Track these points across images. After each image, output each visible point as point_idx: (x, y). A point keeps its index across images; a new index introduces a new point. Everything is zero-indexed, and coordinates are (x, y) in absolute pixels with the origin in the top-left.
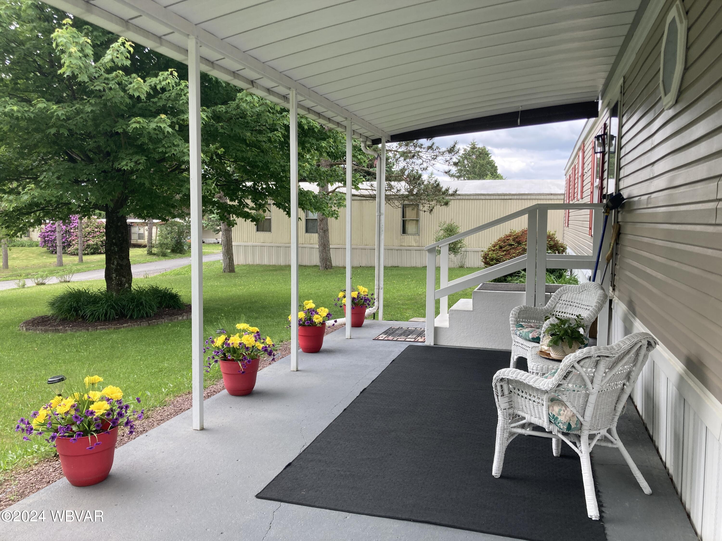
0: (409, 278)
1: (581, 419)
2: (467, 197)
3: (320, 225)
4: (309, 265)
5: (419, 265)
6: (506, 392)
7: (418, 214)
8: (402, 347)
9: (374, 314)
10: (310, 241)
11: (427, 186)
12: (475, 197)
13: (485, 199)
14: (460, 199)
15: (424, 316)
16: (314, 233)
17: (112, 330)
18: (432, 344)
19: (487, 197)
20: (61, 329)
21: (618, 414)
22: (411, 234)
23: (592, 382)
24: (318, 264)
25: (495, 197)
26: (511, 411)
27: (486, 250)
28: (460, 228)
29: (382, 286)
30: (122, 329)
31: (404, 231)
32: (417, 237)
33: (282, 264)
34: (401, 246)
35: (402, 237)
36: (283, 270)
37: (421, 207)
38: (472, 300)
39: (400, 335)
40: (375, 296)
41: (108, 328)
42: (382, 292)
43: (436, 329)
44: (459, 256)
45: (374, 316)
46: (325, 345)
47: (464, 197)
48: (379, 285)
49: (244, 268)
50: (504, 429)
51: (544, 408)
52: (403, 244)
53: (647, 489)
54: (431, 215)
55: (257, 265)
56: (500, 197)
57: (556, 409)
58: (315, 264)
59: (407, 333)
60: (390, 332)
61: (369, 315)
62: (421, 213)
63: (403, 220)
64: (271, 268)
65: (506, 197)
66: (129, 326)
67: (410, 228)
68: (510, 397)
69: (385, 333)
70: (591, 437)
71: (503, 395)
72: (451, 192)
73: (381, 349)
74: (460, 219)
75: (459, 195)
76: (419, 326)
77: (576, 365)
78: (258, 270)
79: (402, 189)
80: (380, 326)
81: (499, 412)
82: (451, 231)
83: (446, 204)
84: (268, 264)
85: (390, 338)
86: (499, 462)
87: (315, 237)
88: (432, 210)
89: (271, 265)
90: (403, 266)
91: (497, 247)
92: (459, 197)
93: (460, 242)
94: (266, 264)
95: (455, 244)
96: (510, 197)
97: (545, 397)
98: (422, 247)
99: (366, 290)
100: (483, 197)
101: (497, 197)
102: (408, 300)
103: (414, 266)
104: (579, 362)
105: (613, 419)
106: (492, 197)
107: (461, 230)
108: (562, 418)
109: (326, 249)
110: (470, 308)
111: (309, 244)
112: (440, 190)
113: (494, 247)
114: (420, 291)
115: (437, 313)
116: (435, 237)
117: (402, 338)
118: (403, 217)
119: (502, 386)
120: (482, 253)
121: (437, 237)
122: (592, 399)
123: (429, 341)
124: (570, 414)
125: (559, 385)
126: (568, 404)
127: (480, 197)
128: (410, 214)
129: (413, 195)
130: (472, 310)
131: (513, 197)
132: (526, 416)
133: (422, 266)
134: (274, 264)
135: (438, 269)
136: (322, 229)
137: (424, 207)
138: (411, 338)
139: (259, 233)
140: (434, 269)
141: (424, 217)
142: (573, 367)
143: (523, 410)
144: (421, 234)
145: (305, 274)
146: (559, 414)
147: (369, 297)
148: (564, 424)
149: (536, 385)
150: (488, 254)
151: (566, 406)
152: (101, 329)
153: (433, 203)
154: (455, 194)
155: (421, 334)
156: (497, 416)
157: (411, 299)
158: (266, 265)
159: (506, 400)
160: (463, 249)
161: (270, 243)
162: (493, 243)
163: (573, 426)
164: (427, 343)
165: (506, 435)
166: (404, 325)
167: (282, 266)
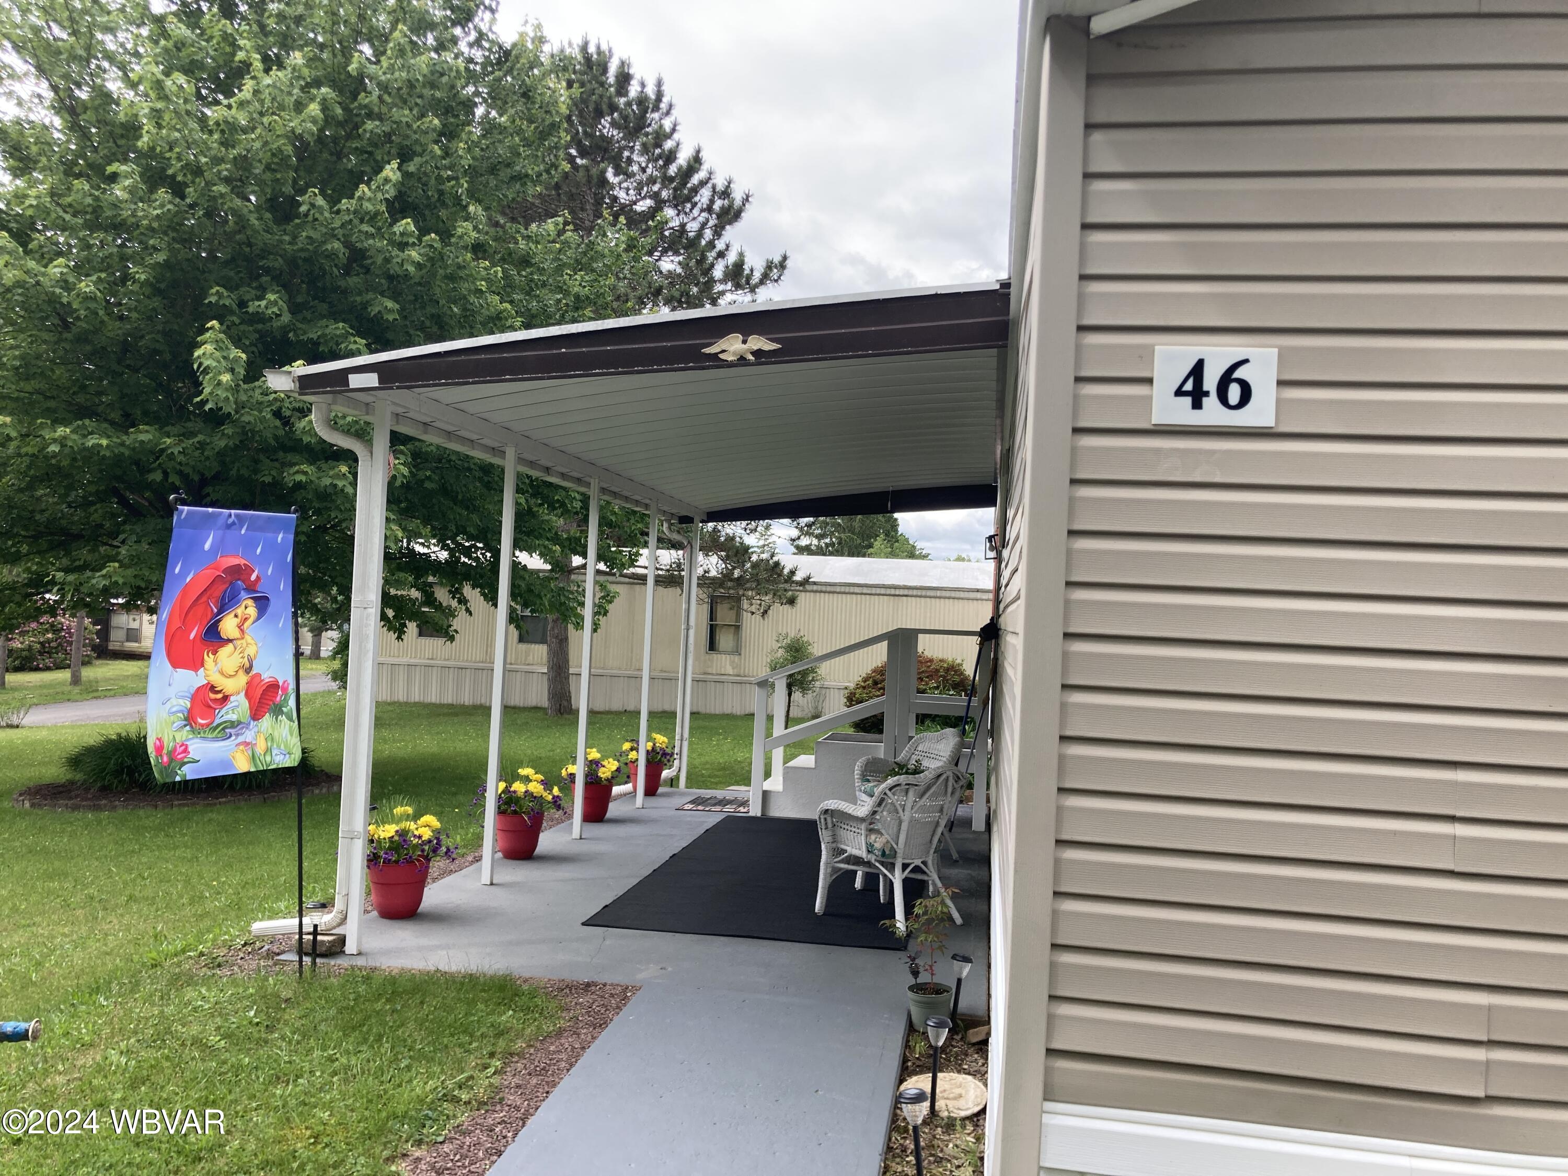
0: (720, 734)
1: (895, 846)
2: (829, 588)
3: (553, 628)
4: (521, 705)
5: (738, 711)
6: (830, 825)
7: (738, 617)
8: (718, 818)
9: (672, 780)
10: (526, 660)
11: (755, 565)
12: (843, 589)
13: (862, 594)
14: (816, 592)
15: (749, 785)
16: (535, 642)
17: (198, 808)
18: (759, 814)
19: (865, 590)
20: (105, 805)
21: (934, 846)
22: (725, 653)
23: (903, 810)
24: (545, 703)
25: (878, 591)
26: (834, 845)
27: (852, 686)
28: (815, 645)
29: (686, 735)
30: (218, 806)
31: (712, 646)
32: (736, 658)
33: (466, 704)
34: (705, 673)
35: (707, 656)
36: (470, 715)
37: (745, 604)
38: (813, 757)
39: (715, 805)
40: (677, 750)
41: (194, 804)
42: (686, 744)
43: (766, 795)
44: (810, 695)
45: (673, 782)
46: (609, 815)
47: (824, 588)
48: (682, 735)
49: (390, 708)
50: (827, 864)
51: (863, 838)
52: (710, 671)
53: (959, 921)
54: (764, 619)
55: (415, 703)
56: (888, 591)
57: (873, 837)
58: (534, 704)
59: (723, 802)
60: (697, 801)
61: (665, 781)
62: (746, 616)
63: (711, 626)
64: (446, 711)
65: (897, 592)
66: (230, 801)
67: (725, 640)
68: (833, 831)
69: (692, 802)
70: (905, 866)
71: (826, 828)
72: (798, 577)
73: (689, 819)
74: (817, 626)
75: (815, 583)
76: (740, 796)
77: (888, 792)
78: (419, 715)
79: (711, 569)
80: (682, 794)
81: (823, 846)
82: (797, 650)
83: (792, 601)
84: (438, 702)
85: (700, 808)
86: (822, 898)
87: (539, 653)
88: (765, 612)
89: (444, 705)
90: (708, 711)
91: (870, 682)
92: (815, 588)
93: (813, 671)
94: (433, 701)
95: (804, 673)
96: (906, 592)
97: (863, 826)
98: (745, 676)
99: (666, 740)
100: (857, 590)
101: (883, 591)
102: (719, 770)
103: (729, 712)
104: (890, 789)
105: (929, 852)
106: (874, 591)
107: (817, 650)
108: (877, 845)
109: (563, 675)
110: (812, 765)
111: (525, 664)
112: (780, 574)
113: (865, 681)
114: (740, 756)
115: (767, 774)
116: (769, 660)
117: (718, 808)
118: (711, 620)
119: (825, 819)
120: (846, 691)
121: (772, 661)
122: (904, 826)
123: (755, 810)
124: (884, 841)
125: (875, 813)
126: (883, 831)
127: (852, 589)
128: (725, 615)
129: (731, 580)
130: (813, 766)
131: (910, 592)
132: (848, 849)
133: (743, 713)
134: (450, 701)
135: (770, 718)
136: (557, 637)
137: (751, 604)
138: (729, 809)
139: (423, 640)
140: (765, 717)
141: (751, 623)
142: (885, 794)
143: (845, 844)
144: (743, 653)
145: (519, 722)
146: (875, 842)
147: (669, 751)
148: (879, 850)
149: (855, 813)
150: (855, 694)
151: (882, 834)
152: (180, 805)
153: (767, 598)
154: (806, 581)
155: (745, 803)
156: (821, 851)
157: (724, 769)
158: (434, 704)
159: (830, 833)
160: (818, 684)
161: (445, 660)
162: (864, 675)
163: (887, 852)
164: (751, 814)
165: (829, 870)
166: (719, 794)
167: (468, 707)
